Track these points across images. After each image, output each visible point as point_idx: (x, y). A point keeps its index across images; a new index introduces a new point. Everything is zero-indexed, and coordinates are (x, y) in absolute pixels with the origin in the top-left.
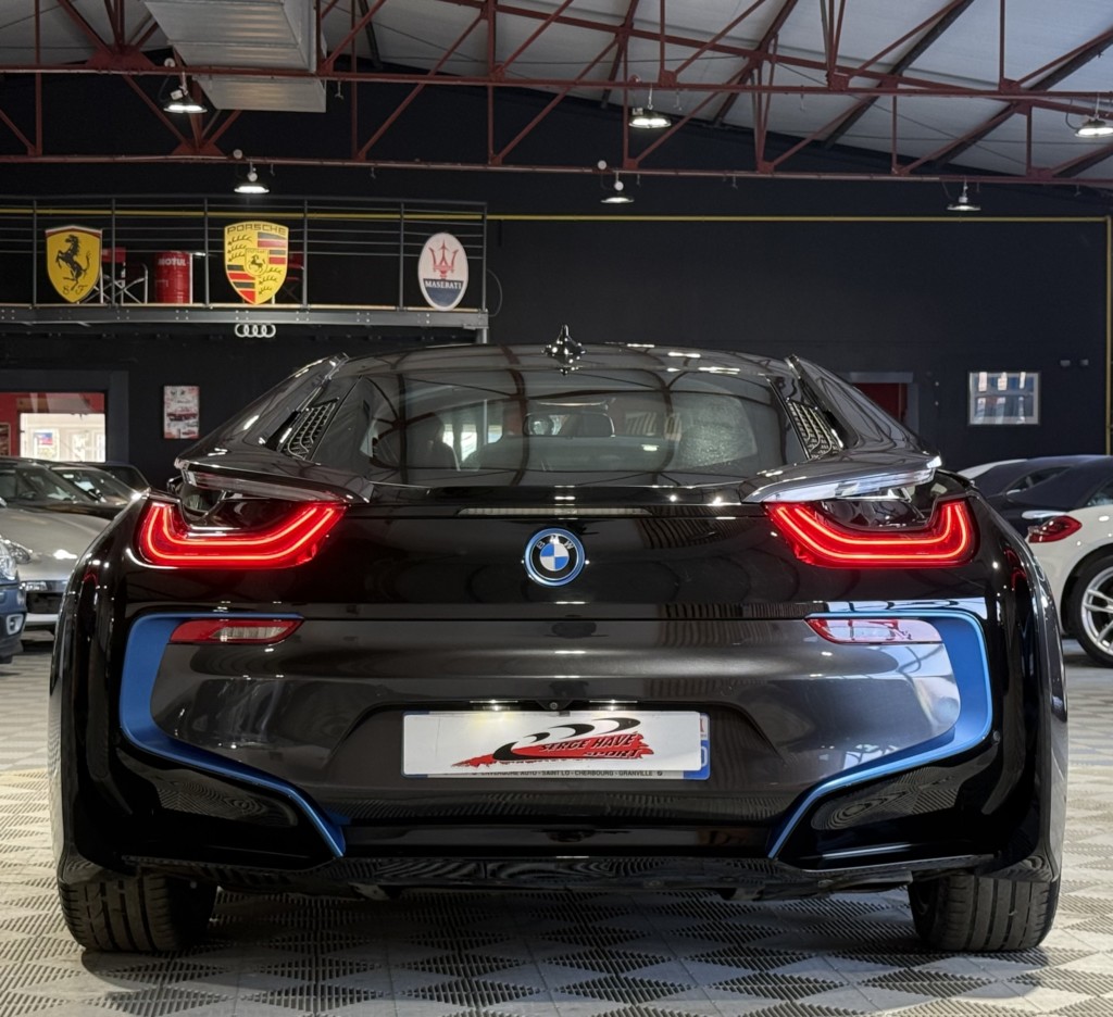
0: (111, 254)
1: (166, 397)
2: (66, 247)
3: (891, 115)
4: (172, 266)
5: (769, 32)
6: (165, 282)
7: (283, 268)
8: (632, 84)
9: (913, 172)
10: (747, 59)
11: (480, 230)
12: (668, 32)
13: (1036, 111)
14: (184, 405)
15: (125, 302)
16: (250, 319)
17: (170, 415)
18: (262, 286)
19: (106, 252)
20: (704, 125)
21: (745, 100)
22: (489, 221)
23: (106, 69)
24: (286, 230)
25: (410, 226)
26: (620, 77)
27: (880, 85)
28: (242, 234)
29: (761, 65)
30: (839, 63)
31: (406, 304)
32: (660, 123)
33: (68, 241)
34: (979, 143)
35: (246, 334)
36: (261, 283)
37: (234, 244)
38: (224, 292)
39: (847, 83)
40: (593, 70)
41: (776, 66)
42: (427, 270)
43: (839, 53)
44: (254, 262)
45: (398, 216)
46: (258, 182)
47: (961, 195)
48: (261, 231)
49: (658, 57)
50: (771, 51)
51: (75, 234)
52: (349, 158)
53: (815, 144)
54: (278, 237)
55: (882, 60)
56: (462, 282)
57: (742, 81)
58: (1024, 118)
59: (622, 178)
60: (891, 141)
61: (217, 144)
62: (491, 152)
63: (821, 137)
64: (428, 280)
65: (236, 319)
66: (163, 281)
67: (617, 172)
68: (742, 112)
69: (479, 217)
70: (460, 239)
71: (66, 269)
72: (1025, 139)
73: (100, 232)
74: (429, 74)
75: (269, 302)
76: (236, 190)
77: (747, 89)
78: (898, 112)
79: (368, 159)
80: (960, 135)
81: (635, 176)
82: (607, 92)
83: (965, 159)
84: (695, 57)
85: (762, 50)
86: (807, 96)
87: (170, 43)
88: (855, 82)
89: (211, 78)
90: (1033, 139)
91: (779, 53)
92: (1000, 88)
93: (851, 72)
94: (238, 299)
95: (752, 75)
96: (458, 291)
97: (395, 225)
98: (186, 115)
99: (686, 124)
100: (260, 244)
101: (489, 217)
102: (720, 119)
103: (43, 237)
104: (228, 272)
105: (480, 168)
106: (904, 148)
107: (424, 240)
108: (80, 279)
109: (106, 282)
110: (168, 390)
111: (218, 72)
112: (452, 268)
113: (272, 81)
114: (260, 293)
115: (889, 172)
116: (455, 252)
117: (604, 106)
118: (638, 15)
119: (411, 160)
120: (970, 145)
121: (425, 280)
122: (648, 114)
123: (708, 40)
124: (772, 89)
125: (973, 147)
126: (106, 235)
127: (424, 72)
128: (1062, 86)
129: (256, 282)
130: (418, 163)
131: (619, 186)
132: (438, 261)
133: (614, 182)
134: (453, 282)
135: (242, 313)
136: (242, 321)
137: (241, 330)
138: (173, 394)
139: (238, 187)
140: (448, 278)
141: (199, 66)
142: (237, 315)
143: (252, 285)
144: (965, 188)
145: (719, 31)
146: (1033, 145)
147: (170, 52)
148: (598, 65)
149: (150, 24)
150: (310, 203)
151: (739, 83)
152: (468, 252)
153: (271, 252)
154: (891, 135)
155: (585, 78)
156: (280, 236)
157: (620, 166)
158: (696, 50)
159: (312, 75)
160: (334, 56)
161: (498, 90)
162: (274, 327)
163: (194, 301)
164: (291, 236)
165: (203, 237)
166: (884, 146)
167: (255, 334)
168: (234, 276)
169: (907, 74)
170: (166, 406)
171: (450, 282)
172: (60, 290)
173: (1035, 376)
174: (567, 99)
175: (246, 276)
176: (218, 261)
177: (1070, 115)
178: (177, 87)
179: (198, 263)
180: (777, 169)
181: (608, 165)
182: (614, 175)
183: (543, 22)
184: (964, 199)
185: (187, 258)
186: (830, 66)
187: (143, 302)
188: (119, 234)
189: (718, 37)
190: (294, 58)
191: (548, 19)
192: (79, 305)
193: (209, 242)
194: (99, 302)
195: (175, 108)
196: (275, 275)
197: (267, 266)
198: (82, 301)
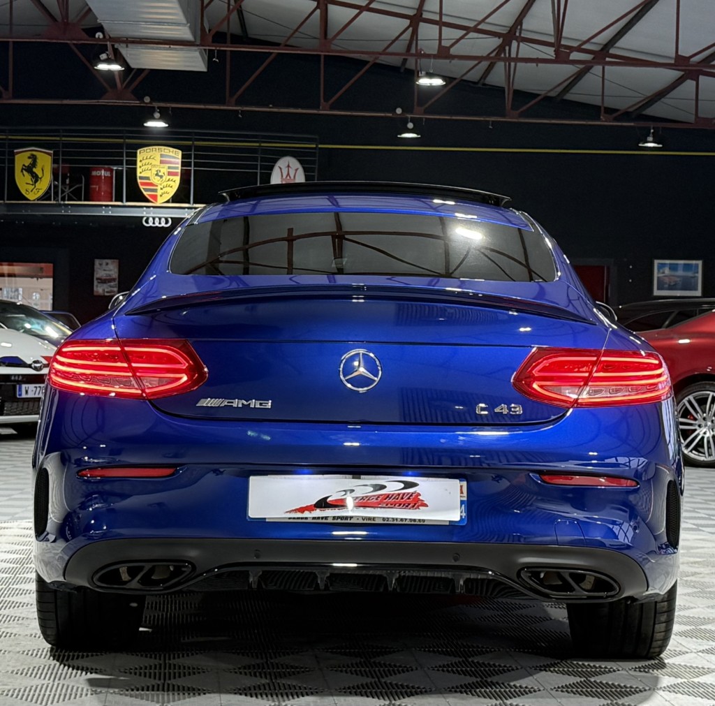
0: (58, 167)
1: (95, 267)
2: (28, 162)
3: (601, 79)
4: (101, 176)
5: (516, 21)
7: (178, 179)
8: (419, 55)
9: (616, 119)
10: (501, 39)
11: (313, 154)
12: (445, 19)
13: (702, 78)
14: (107, 272)
15: (68, 200)
16: (154, 213)
17: (97, 279)
18: (162, 191)
19: (56, 166)
20: (471, 85)
21: (500, 67)
22: (320, 148)
23: (56, 39)
24: (179, 153)
25: (265, 151)
26: (413, 51)
27: (594, 58)
29: (511, 42)
30: (563, 42)
32: (438, 82)
33: (29, 158)
34: (663, 100)
35: (151, 224)
36: (161, 189)
37: (144, 162)
39: (569, 54)
40: (394, 45)
41: (521, 44)
43: (564, 35)
44: (157, 175)
45: (258, 144)
46: (161, 119)
47: (649, 136)
48: (163, 153)
49: (437, 37)
50: (517, 34)
51: (34, 153)
52: (224, 104)
53: (547, 99)
54: (174, 157)
55: (593, 41)
57: (498, 54)
58: (694, 83)
59: (412, 120)
60: (601, 97)
61: (133, 92)
62: (322, 100)
63: (553, 94)
65: (144, 213)
66: (95, 186)
67: (409, 116)
68: (498, 77)
69: (314, 146)
70: (301, 162)
71: (28, 177)
72: (694, 97)
73: (52, 152)
74: (281, 47)
75: (168, 202)
76: (145, 125)
77: (505, 60)
78: (606, 77)
79: (236, 105)
80: (649, 94)
81: (421, 119)
82: (405, 60)
83: (656, 110)
84: (462, 37)
85: (512, 34)
86: (540, 65)
87: (99, 22)
88: (575, 56)
89: (127, 46)
90: (700, 97)
91: (522, 35)
92: (675, 61)
93: (572, 49)
95: (505, 50)
97: (255, 150)
98: (110, 72)
99: (457, 83)
100: (162, 162)
101: (320, 146)
102: (482, 80)
103: (13, 155)
104: (139, 181)
105: (315, 112)
106: (609, 103)
107: (275, 161)
108: (37, 184)
109: (56, 187)
110: (97, 262)
111: (133, 42)
113: (170, 49)
114: (161, 196)
115: (599, 119)
116: (296, 170)
117: (402, 70)
118: (426, 7)
119: (267, 106)
120: (656, 101)
122: (430, 75)
123: (472, 25)
124: (518, 60)
125: (659, 102)
126: (56, 154)
127: (277, 45)
129: (159, 188)
130: (270, 108)
131: (410, 125)
132: (284, 177)
133: (407, 123)
135: (148, 209)
136: (148, 215)
137: (147, 222)
138: (101, 264)
139: (146, 122)
141: (119, 38)
142: (144, 211)
143: (155, 190)
144: (652, 131)
145: (480, 18)
146: (700, 102)
147: (101, 29)
148: (397, 42)
149: (87, 8)
150: (197, 134)
151: (496, 55)
152: (305, 170)
153: (169, 168)
154: (601, 93)
155: (387, 51)
156: (176, 156)
157: (411, 112)
158: (464, 32)
159: (198, 45)
160: (213, 33)
161: (325, 56)
162: (170, 220)
163: (116, 201)
164: (183, 155)
165: (123, 157)
166: (596, 101)
167: (157, 224)
168: (143, 184)
169: (612, 51)
170: (95, 273)
172: (23, 192)
173: (700, 263)
175: (151, 184)
176: (132, 173)
178: (103, 49)
179: (119, 174)
180: (521, 115)
181: (403, 111)
182: (407, 118)
183: (358, 11)
184: (650, 139)
185: (111, 171)
186: (557, 45)
187: (81, 200)
188: (64, 154)
189: (480, 23)
190: (185, 33)
191: (361, 9)
192: (36, 202)
193: (127, 160)
194: (50, 200)
195: (103, 67)
196: (171, 183)
197: (166, 177)
198: (38, 199)
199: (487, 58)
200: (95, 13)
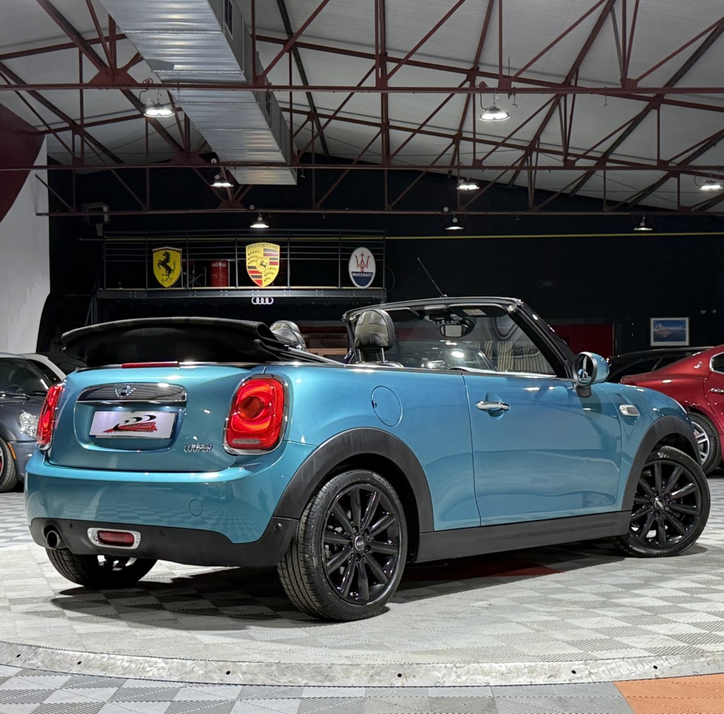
0: (186, 262)
2: (163, 258)
3: (603, 179)
4: (219, 267)
5: (535, 137)
6: (215, 275)
7: (277, 267)
8: (460, 167)
9: (616, 210)
10: (524, 151)
11: (381, 245)
12: (478, 137)
13: (682, 176)
15: (195, 286)
16: (260, 295)
18: (266, 277)
19: (184, 260)
20: (503, 186)
21: (524, 173)
22: (387, 240)
23: (181, 165)
24: (278, 247)
25: (344, 244)
26: (456, 163)
27: (596, 165)
28: (255, 249)
29: (532, 153)
30: (570, 151)
31: (342, 286)
32: (473, 187)
33: (164, 255)
34: (653, 193)
35: (258, 303)
36: (265, 275)
37: (251, 255)
38: (246, 281)
39: (574, 163)
40: (441, 159)
41: (539, 154)
42: (353, 267)
43: (570, 146)
44: (261, 264)
46: (264, 221)
47: (641, 222)
48: (265, 248)
49: (472, 151)
50: (536, 147)
51: (168, 251)
52: (311, 208)
53: (562, 196)
54: (274, 251)
55: (596, 149)
56: (372, 273)
57: (522, 163)
58: (676, 179)
59: (457, 216)
60: (603, 193)
61: (242, 202)
62: (386, 203)
63: (565, 192)
64: (354, 272)
65: (252, 295)
67: (454, 213)
68: (523, 179)
69: (382, 238)
70: (372, 251)
71: (163, 270)
72: (677, 190)
73: (181, 250)
74: (353, 163)
75: (270, 285)
76: (251, 227)
77: (527, 168)
79: (322, 207)
80: (642, 189)
81: (463, 215)
82: (450, 172)
83: (648, 201)
84: (493, 150)
85: (532, 147)
86: (552, 171)
87: (213, 151)
88: (580, 163)
89: (235, 169)
90: (681, 190)
91: (540, 147)
92: (658, 163)
93: (578, 157)
94: (254, 284)
95: (528, 160)
96: (370, 278)
97: (335, 243)
98: (223, 188)
99: (491, 186)
100: (265, 255)
101: (386, 238)
102: (512, 183)
103: (151, 254)
104: (248, 270)
105: (381, 212)
106: (609, 197)
107: (352, 251)
108: (170, 275)
109: (185, 276)
111: (239, 165)
112: (367, 266)
113: (268, 169)
114: (265, 280)
115: (601, 210)
116: (369, 257)
117: (449, 177)
118: (464, 129)
119: (343, 208)
120: (648, 194)
121: (352, 272)
122: (468, 182)
123: (500, 140)
124: (537, 168)
125: (650, 195)
126: (184, 251)
127: (349, 161)
128: (695, 163)
129: (263, 275)
130: (347, 210)
131: (455, 220)
132: (360, 263)
133: (452, 219)
134: (368, 273)
135: (255, 292)
136: (255, 296)
137: (255, 301)
139: (252, 225)
140: (365, 271)
141: (230, 162)
142: (252, 293)
143: (261, 277)
145: (507, 136)
146: (681, 194)
147: (214, 155)
148: (443, 156)
149: (203, 141)
150: (291, 232)
151: (520, 164)
152: (375, 257)
154: (603, 190)
155: (435, 165)
156: (275, 250)
157: (456, 210)
158: (494, 147)
159: (289, 166)
160: (301, 155)
161: (388, 170)
162: (272, 299)
163: (231, 286)
164: (281, 250)
165: (235, 252)
166: (600, 196)
167: (262, 303)
168: (251, 272)
169: (611, 157)
171: (366, 273)
172: (160, 282)
173: (687, 319)
174: (428, 174)
175: (257, 272)
176: (243, 264)
177: (697, 177)
178: (218, 171)
179: (233, 264)
180: (541, 210)
181: (449, 209)
182: (453, 215)
183: (411, 133)
184: (642, 224)
185: (227, 262)
186: (566, 154)
187: (204, 286)
188: (191, 251)
189: (507, 139)
190: (279, 157)
191: (415, 132)
192: (171, 289)
193: (238, 255)
194: (181, 287)
195: (217, 185)
196: (273, 271)
197: (268, 266)
198: (172, 286)
199: (512, 167)
200: (210, 145)
